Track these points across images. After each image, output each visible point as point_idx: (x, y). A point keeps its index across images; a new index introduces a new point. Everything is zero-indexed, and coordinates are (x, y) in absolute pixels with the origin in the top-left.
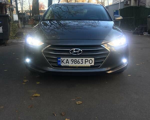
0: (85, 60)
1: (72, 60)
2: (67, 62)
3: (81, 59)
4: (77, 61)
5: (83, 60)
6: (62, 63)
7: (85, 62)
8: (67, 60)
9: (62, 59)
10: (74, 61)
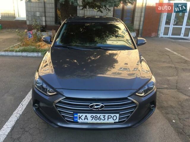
0: (108, 116)
1: (92, 117)
2: (86, 118)
3: (103, 116)
4: (98, 118)
5: (105, 116)
6: (79, 120)
7: (108, 118)
8: (86, 116)
9: (79, 115)
10: (94, 118)
